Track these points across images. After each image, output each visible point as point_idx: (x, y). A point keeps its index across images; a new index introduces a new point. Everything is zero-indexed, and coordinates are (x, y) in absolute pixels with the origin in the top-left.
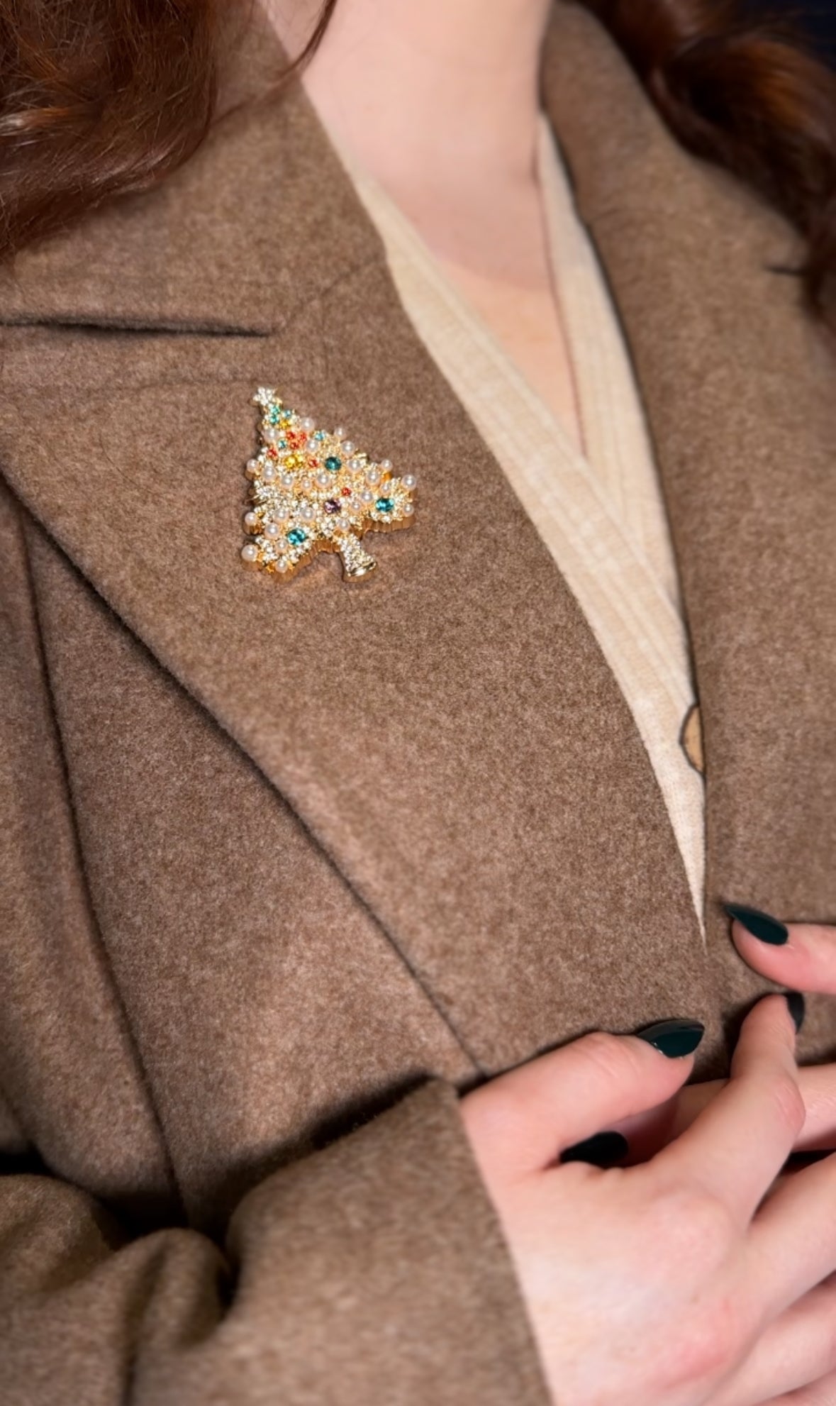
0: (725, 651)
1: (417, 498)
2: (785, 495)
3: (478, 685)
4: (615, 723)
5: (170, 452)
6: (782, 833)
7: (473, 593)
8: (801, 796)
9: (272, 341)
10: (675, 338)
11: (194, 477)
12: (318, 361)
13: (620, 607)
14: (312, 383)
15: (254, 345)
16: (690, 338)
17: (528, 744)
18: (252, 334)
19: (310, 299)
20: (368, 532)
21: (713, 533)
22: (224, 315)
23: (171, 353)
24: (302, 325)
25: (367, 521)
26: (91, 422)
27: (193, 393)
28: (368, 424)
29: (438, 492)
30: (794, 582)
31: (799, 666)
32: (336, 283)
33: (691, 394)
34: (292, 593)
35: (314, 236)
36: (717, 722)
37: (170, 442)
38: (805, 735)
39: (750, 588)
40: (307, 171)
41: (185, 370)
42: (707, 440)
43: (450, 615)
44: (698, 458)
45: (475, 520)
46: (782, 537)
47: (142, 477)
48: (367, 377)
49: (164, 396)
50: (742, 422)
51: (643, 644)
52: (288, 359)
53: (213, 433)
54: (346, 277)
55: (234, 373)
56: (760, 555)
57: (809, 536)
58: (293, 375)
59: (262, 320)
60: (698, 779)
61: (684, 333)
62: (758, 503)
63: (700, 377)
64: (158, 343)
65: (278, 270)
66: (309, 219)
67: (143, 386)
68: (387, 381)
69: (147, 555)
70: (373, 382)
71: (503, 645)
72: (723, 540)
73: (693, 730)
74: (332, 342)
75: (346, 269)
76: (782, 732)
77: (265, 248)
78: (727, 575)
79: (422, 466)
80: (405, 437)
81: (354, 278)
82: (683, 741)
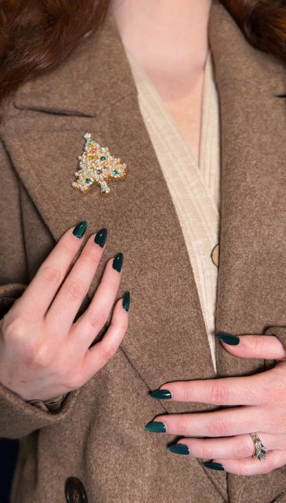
0: (228, 228)
1: (127, 171)
2: (258, 177)
3: (132, 231)
4: (176, 246)
5: (59, 152)
6: (242, 288)
7: (138, 202)
8: (250, 277)
9: (94, 119)
10: (232, 123)
11: (65, 159)
12: (107, 126)
13: (198, 210)
14: (104, 132)
15: (87, 120)
16: (236, 123)
17: (144, 250)
18: (88, 116)
19: (108, 107)
20: (110, 181)
21: (232, 189)
22: (81, 110)
23: (64, 121)
24: (104, 115)
25: (110, 177)
26: (38, 141)
27: (68, 134)
28: (118, 146)
29: (135, 169)
30: (256, 206)
31: (253, 234)
32: (117, 102)
33: (233, 142)
34: (85, 199)
35: (111, 87)
36: (223, 250)
37: (59, 148)
38: (252, 257)
39: (240, 207)
40: (114, 67)
41: (67, 127)
42: (235, 158)
43: (129, 208)
44: (231, 164)
45: (143, 179)
46: (255, 191)
47: (49, 159)
48: (120, 132)
49: (60, 134)
50: (249, 152)
51: (204, 223)
52: (97, 125)
53: (73, 147)
54: (120, 100)
55: (81, 128)
56: (246, 197)
57: (264, 192)
58: (99, 130)
59: (91, 112)
60: (216, 268)
61: (235, 121)
62: (248, 180)
63: (237, 136)
64: (60, 118)
65: (99, 97)
66: (112, 82)
67: (55, 131)
68: (127, 133)
69: (44, 185)
70: (122, 133)
71: (142, 219)
72: (234, 191)
73: (216, 252)
74: (112, 120)
75: (120, 98)
76: (244, 255)
77: (97, 91)
78: (233, 203)
79: (132, 160)
80: (128, 151)
81: (122, 101)
82: (212, 256)
